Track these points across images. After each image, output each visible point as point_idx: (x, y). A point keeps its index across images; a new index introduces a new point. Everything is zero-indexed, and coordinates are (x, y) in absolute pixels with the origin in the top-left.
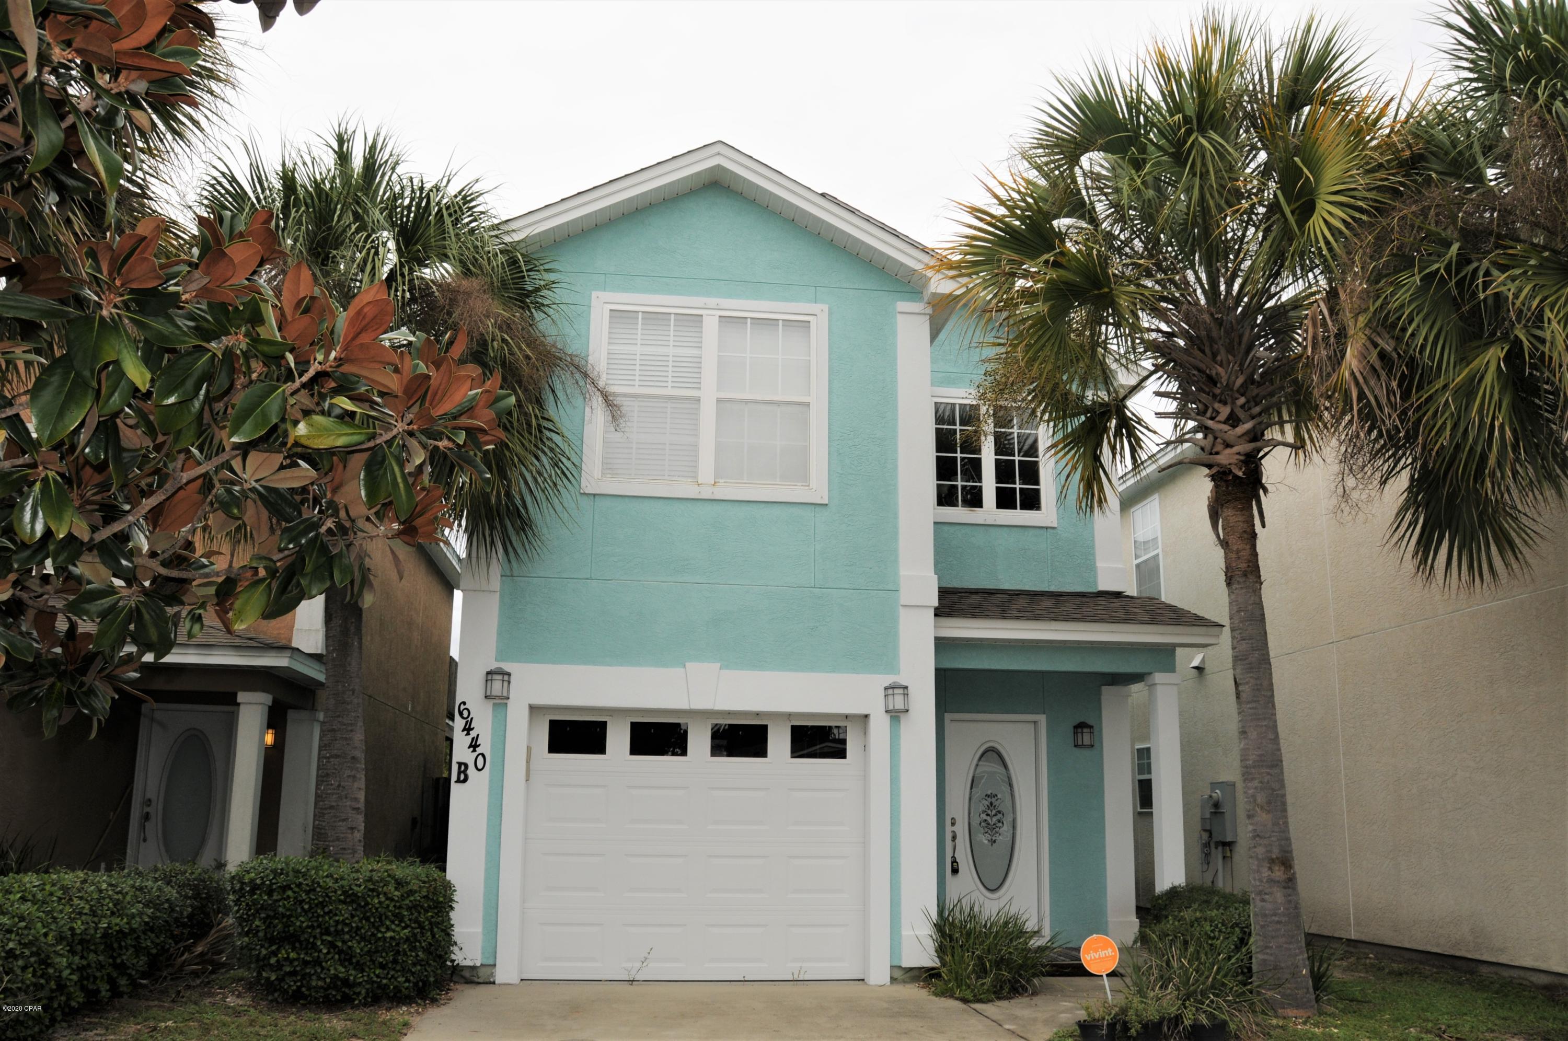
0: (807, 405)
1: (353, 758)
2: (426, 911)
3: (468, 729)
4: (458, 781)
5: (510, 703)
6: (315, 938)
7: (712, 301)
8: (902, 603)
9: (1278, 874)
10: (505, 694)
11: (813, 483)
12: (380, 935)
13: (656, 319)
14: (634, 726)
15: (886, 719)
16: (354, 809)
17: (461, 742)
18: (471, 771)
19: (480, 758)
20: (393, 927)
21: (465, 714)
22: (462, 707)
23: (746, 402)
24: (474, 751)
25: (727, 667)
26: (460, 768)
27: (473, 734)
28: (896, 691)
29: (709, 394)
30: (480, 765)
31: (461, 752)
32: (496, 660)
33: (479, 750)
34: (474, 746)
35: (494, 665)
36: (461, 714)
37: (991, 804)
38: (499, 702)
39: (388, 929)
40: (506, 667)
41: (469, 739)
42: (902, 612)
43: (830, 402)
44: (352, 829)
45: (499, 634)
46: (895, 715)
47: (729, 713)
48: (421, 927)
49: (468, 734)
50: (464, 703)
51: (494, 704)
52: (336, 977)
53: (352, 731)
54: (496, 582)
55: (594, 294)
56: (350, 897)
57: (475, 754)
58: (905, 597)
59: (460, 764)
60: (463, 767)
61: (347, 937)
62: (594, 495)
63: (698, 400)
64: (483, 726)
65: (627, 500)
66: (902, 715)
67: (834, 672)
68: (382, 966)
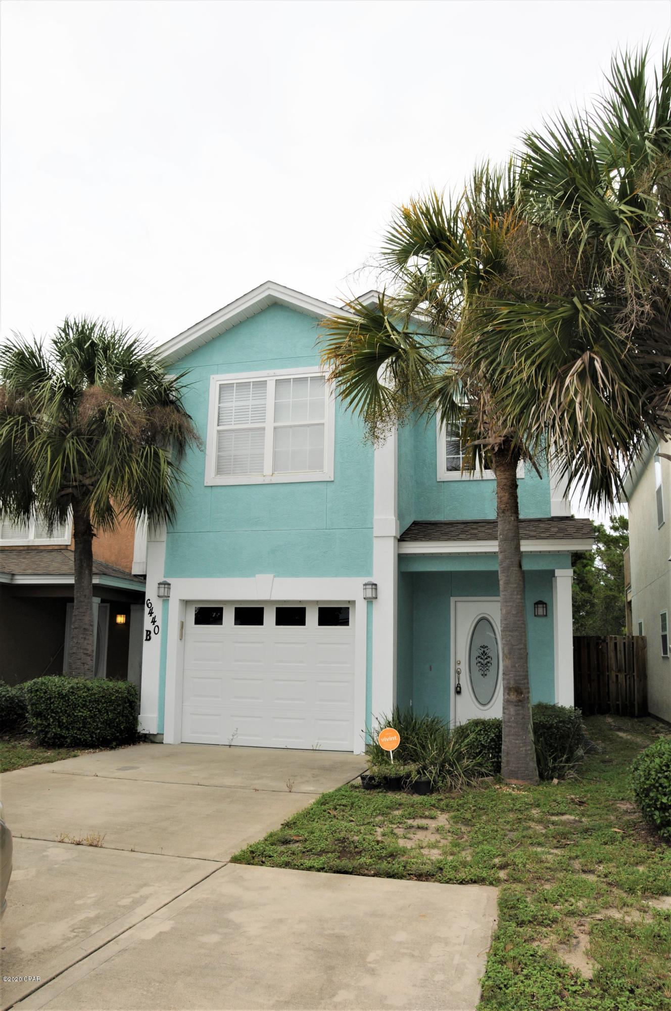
0: (323, 424)
1: (84, 629)
2: (103, 704)
3: (151, 613)
4: (146, 640)
5: (171, 599)
6: (48, 715)
7: (271, 372)
8: (374, 535)
9: (512, 697)
10: (166, 594)
11: (326, 469)
12: (75, 714)
13: (243, 386)
14: (236, 609)
15: (365, 603)
16: (85, 654)
17: (147, 619)
18: (152, 635)
19: (157, 628)
20: (82, 710)
21: (150, 605)
22: (148, 602)
23: (291, 427)
24: (154, 624)
25: (278, 576)
26: (147, 633)
27: (153, 615)
28: (367, 587)
29: (269, 425)
30: (156, 632)
31: (148, 625)
32: (164, 577)
33: (156, 624)
34: (154, 622)
35: (162, 580)
36: (148, 605)
37: (484, 652)
38: (165, 598)
39: (80, 711)
40: (169, 580)
41: (152, 617)
42: (375, 541)
43: (336, 421)
44: (83, 663)
45: (166, 563)
46: (370, 601)
47: (285, 601)
48: (100, 711)
49: (151, 616)
50: (149, 600)
51: (163, 600)
52: (55, 734)
53: (84, 615)
54: (164, 537)
55: (212, 377)
56: (61, 696)
57: (154, 626)
58: (376, 533)
59: (147, 631)
60: (149, 632)
61: (61, 714)
62: (212, 486)
63: (264, 429)
64: (158, 612)
65: (228, 488)
66: (374, 600)
67: (336, 576)
68: (79, 729)
